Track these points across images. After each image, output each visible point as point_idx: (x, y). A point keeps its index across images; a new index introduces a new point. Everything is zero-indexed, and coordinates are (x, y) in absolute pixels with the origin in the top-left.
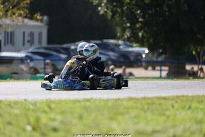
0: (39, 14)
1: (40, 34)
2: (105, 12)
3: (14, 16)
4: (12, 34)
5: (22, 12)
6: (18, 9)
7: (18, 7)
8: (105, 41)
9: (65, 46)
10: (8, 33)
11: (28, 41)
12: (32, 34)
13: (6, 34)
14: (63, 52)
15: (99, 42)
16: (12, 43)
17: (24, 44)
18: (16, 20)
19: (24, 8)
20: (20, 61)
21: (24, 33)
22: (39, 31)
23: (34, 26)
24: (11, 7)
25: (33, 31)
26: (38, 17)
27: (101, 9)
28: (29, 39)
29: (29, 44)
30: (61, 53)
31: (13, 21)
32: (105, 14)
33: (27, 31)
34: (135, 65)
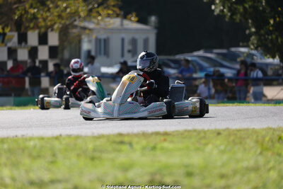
0: (134, 14)
1: (146, 41)
2: (222, 11)
3: (100, 18)
4: (106, 41)
5: (110, 12)
6: (105, 8)
7: (105, 5)
8: (233, 49)
9: (177, 57)
10: (100, 40)
11: (129, 51)
12: (134, 42)
13: (98, 41)
14: (173, 65)
15: (224, 51)
16: (107, 53)
17: (123, 55)
18: (102, 23)
19: (114, 6)
20: (110, 80)
21: (123, 40)
22: (144, 36)
23: (137, 30)
24: (96, 6)
25: (137, 36)
26: (133, 19)
27: (216, 8)
28: (130, 48)
29: (130, 55)
30: (170, 67)
31: (98, 24)
32: (221, 14)
33: (128, 37)
34: (275, 83)
